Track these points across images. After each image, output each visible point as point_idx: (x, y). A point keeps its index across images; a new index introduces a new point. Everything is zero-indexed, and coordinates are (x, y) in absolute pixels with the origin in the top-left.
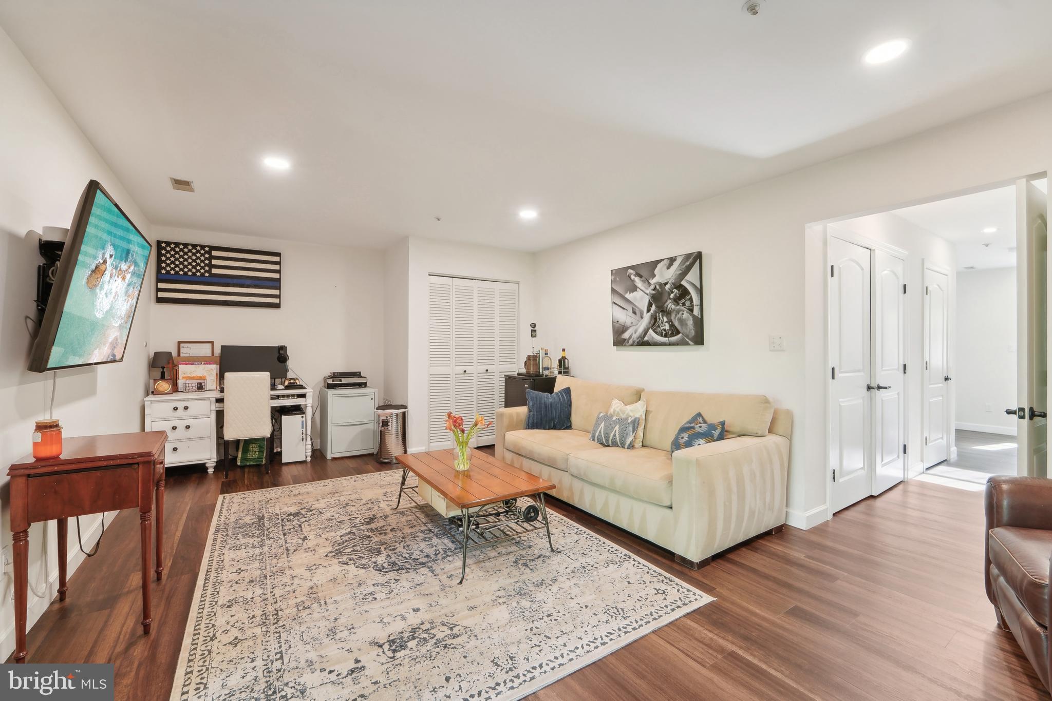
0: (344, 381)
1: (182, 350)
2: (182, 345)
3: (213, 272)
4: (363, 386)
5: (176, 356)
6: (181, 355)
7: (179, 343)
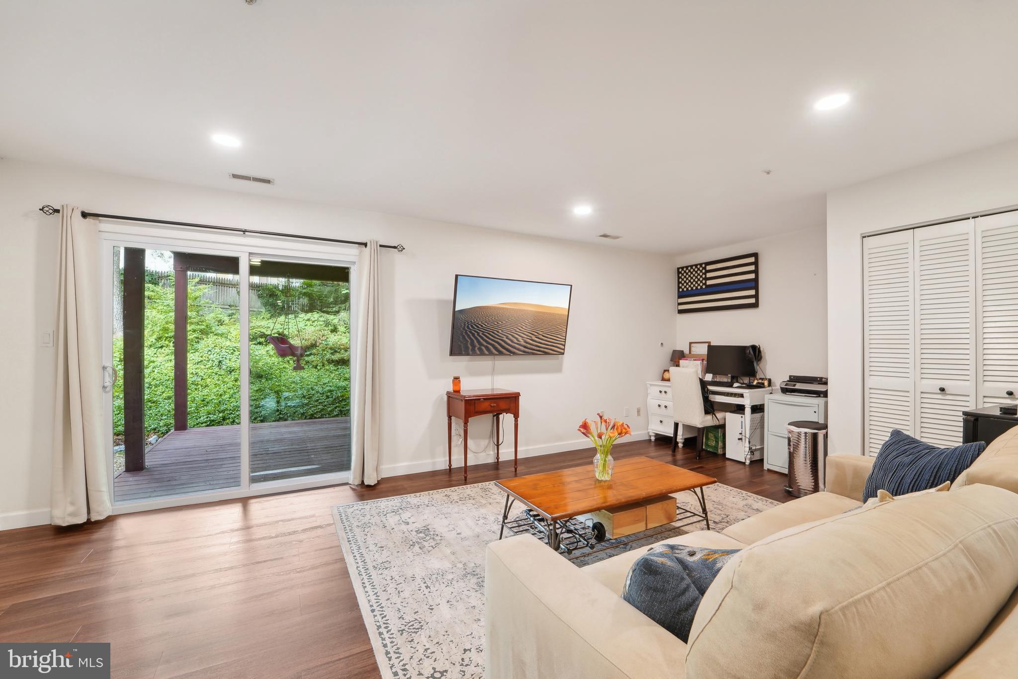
0: (799, 386)
1: (693, 349)
2: (692, 345)
3: (707, 284)
4: (822, 395)
5: (688, 353)
6: (692, 353)
7: (691, 343)
